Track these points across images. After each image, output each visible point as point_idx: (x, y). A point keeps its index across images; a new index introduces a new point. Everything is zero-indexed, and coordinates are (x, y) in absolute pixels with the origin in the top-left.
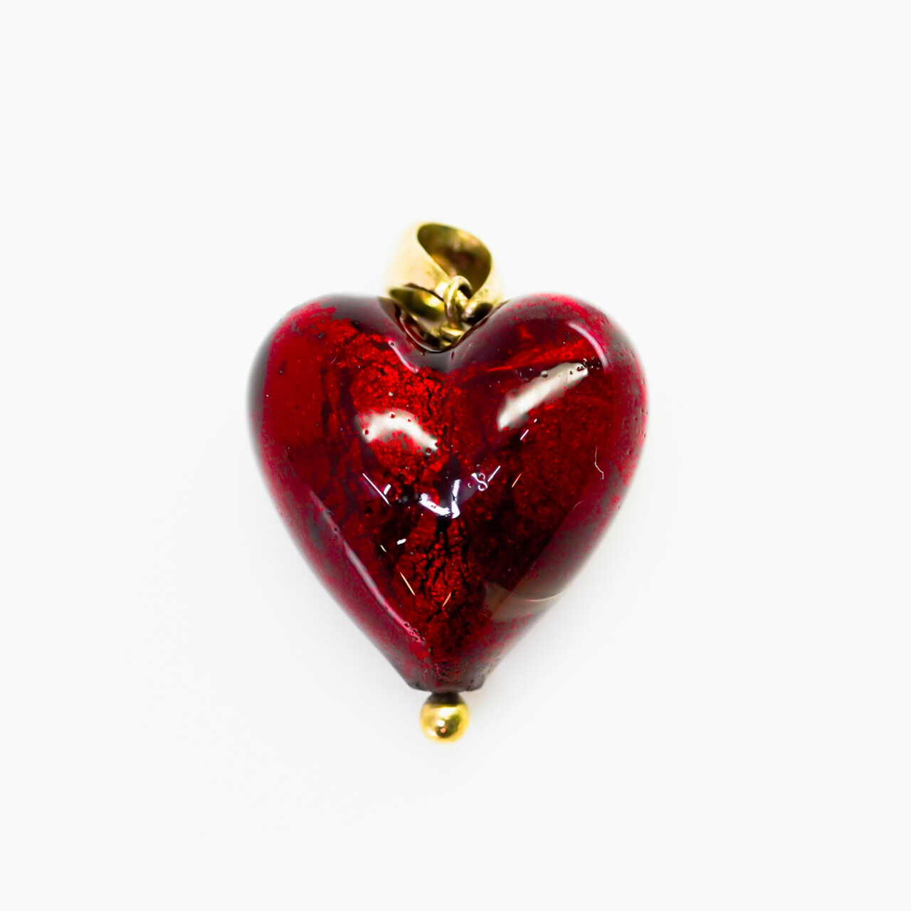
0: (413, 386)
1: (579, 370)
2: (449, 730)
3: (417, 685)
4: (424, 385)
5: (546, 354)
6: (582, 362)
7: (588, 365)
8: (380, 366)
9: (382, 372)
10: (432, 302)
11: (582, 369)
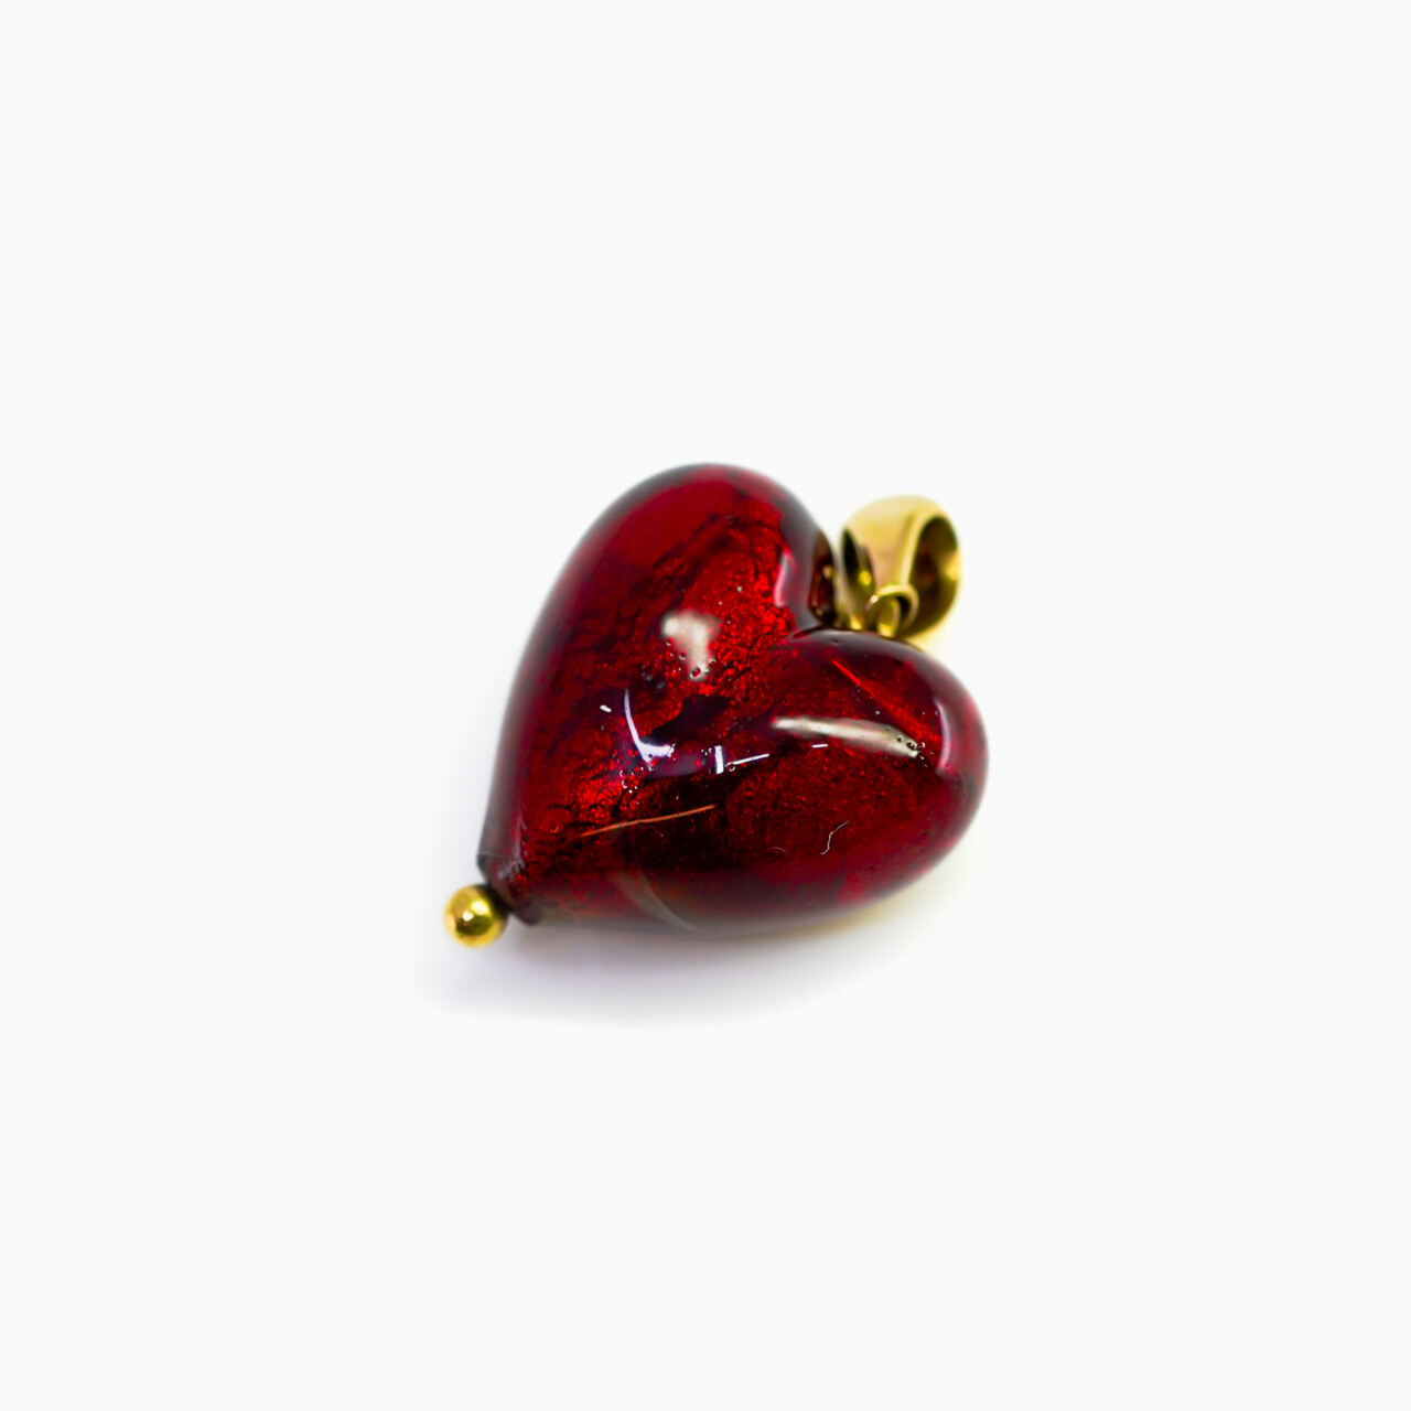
0: (765, 611)
1: (909, 745)
2: (469, 929)
3: (483, 862)
4: (775, 622)
5: (900, 710)
6: (920, 744)
7: (922, 752)
8: (761, 569)
9: (757, 573)
10: (864, 578)
11: (912, 748)
